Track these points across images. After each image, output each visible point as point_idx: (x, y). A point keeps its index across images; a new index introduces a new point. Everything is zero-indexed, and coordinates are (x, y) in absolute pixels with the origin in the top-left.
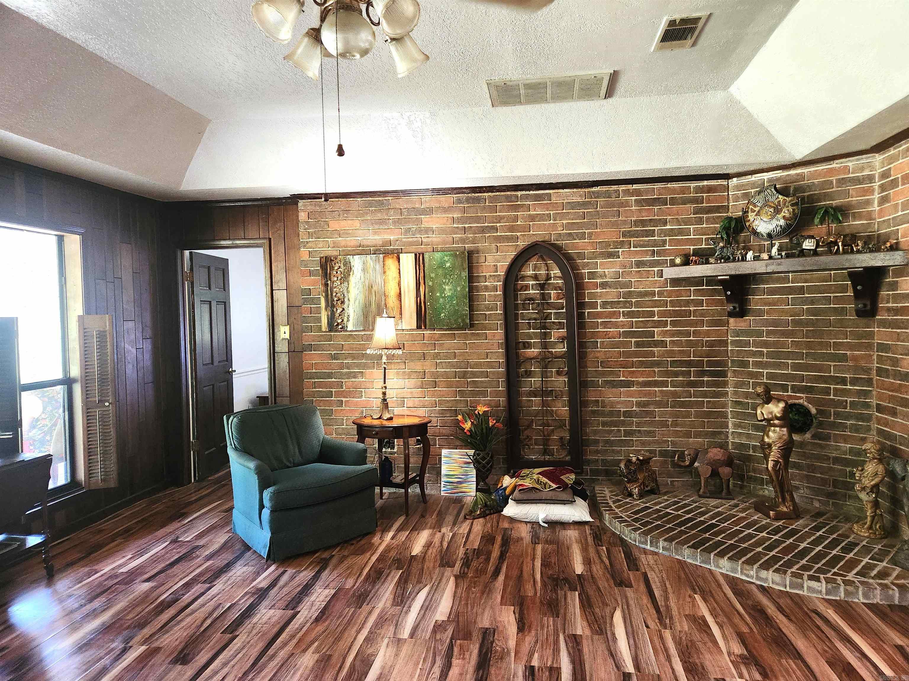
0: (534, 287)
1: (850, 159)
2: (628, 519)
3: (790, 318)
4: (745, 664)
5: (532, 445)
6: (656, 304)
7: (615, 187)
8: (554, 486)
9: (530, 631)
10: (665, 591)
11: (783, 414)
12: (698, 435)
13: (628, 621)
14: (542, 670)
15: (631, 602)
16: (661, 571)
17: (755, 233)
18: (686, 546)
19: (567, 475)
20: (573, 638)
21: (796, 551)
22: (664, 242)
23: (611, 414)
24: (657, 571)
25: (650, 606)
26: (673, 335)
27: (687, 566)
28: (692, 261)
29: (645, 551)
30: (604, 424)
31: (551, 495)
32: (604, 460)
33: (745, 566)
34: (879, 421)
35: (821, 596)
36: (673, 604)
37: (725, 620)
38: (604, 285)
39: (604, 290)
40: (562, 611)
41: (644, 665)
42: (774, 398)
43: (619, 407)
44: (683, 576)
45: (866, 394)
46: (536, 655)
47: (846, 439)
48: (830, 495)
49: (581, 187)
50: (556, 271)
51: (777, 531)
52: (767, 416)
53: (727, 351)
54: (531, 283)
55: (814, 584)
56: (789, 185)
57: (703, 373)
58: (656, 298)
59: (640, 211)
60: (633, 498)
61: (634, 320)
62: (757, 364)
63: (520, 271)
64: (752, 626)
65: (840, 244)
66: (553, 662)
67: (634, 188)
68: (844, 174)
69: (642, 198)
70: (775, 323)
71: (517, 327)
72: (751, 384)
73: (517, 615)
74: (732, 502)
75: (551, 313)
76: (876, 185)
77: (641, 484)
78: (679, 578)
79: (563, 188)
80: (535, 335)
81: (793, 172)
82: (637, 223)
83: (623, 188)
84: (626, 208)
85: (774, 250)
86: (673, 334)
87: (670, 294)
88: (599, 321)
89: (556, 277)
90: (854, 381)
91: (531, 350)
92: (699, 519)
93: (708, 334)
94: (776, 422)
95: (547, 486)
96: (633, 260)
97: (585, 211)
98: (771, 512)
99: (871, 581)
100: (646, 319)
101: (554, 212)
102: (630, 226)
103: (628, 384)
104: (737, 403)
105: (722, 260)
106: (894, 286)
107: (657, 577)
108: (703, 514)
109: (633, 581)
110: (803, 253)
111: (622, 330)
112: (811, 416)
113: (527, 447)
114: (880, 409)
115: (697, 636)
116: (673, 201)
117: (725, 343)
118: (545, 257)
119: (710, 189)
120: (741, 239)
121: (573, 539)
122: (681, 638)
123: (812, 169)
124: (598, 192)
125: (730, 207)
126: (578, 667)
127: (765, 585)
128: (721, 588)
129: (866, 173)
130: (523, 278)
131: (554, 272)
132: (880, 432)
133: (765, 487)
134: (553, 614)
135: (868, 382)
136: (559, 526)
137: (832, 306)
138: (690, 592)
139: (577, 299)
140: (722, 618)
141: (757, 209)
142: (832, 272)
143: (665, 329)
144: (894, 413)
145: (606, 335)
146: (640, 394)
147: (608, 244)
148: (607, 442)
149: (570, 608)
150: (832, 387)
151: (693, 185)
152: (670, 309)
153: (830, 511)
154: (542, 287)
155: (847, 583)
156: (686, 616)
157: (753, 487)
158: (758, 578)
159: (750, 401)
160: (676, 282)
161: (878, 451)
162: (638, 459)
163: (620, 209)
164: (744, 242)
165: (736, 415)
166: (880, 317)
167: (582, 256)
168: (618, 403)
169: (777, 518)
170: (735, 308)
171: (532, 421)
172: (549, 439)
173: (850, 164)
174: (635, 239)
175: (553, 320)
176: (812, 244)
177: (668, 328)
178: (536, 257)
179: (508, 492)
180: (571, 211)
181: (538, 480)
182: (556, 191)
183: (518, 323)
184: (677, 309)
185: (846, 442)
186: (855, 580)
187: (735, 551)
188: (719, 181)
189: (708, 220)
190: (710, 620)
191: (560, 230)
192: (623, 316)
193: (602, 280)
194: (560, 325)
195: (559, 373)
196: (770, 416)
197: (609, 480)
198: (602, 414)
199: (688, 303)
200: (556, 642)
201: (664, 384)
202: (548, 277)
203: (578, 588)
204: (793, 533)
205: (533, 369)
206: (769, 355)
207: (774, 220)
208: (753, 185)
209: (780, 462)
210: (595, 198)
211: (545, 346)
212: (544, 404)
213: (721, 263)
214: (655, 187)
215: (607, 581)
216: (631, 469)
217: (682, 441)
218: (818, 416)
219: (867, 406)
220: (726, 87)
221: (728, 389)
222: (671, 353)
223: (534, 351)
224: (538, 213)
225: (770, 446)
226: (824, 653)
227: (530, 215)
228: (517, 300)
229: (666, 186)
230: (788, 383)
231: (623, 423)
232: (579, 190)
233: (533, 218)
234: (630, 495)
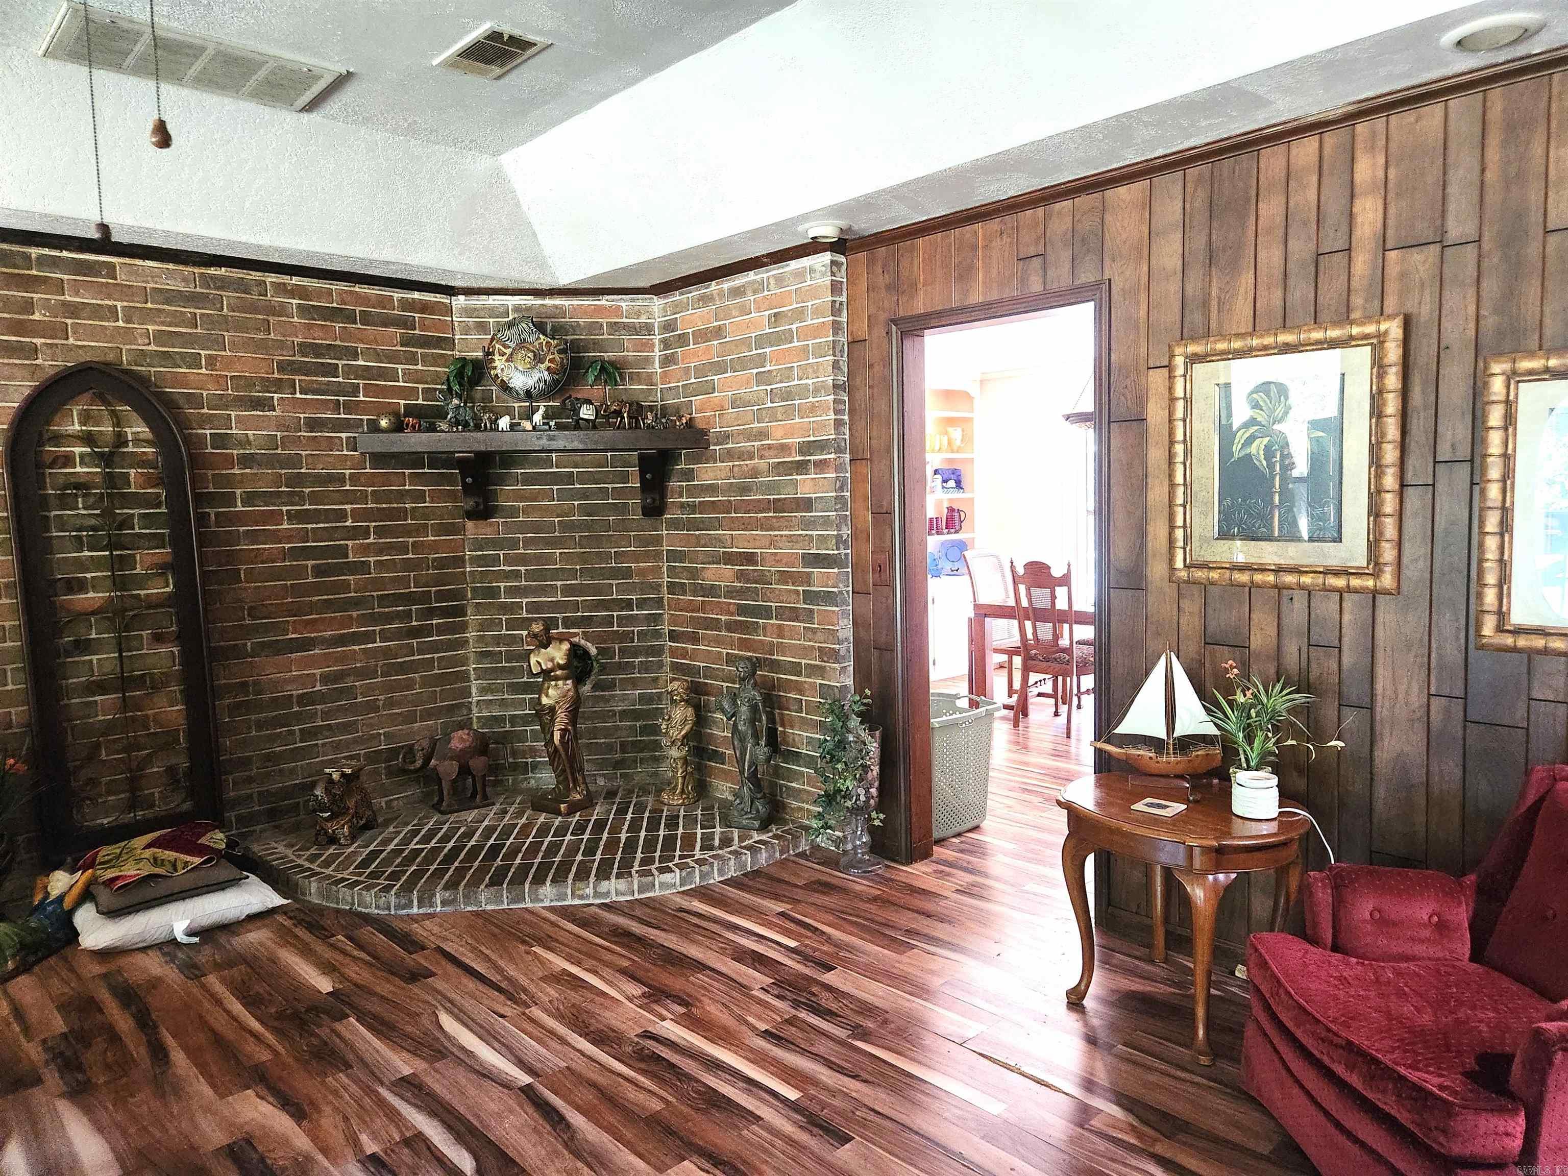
0: (87, 459)
1: (623, 296)
2: (359, 878)
3: (556, 520)
4: (656, 1002)
5: (101, 796)
6: (349, 498)
7: (256, 275)
8: (197, 860)
9: (319, 1111)
10: (488, 959)
11: (568, 659)
12: (428, 715)
13: (471, 1023)
14: (392, 1151)
15: (453, 995)
16: (460, 936)
17: (505, 387)
18: (482, 887)
19: (209, 835)
20: (405, 1084)
21: (621, 845)
22: (355, 390)
23: (276, 703)
24: (453, 938)
25: (481, 987)
26: (380, 552)
27: (490, 915)
28: (407, 425)
29: (413, 919)
30: (260, 725)
31: (191, 881)
32: (263, 791)
33: (579, 884)
34: (673, 652)
35: (675, 891)
36: (512, 972)
37: (594, 962)
38: (246, 461)
39: (248, 471)
40: (351, 1057)
41: (539, 1065)
42: (554, 639)
43: (289, 688)
44: (496, 930)
45: (656, 619)
46: (364, 1138)
47: (634, 684)
48: (617, 765)
49: (185, 263)
50: (138, 429)
51: (580, 828)
52: (546, 665)
53: (464, 573)
54: (78, 450)
55: (667, 877)
56: (546, 320)
57: (430, 613)
58: (348, 488)
59: (309, 327)
60: (340, 844)
61: (309, 526)
62: (511, 591)
63: (49, 423)
64: (629, 955)
65: (625, 415)
66: (401, 1132)
67: (293, 282)
68: (617, 317)
69: (311, 303)
70: (536, 527)
71: (48, 546)
72: (504, 623)
73: (271, 1099)
74: (495, 808)
75: (133, 515)
76: (656, 339)
77: (353, 817)
78: (494, 935)
79: (144, 257)
80: (96, 563)
81: (549, 302)
82: (305, 348)
83: (274, 280)
84: (283, 319)
85: (538, 418)
86: (381, 550)
87: (371, 480)
88: (241, 529)
89: (137, 441)
90: (641, 604)
91: (89, 595)
92: (469, 845)
93: (434, 547)
94: (559, 672)
95: (179, 865)
96: (302, 416)
97: (198, 311)
98: (562, 806)
99: (720, 852)
100: (330, 525)
101: (125, 304)
102: (291, 353)
103: (304, 645)
104: (484, 655)
105: (460, 427)
106: (689, 475)
107: (461, 946)
108: (469, 835)
109: (430, 967)
110: (578, 425)
111: (287, 546)
112: (590, 658)
113: (88, 802)
114: (673, 636)
115: (575, 997)
116: (366, 319)
117: (459, 561)
118: (109, 397)
119: (425, 307)
120: (478, 396)
121: (269, 943)
122: (558, 1009)
123: (576, 302)
124: (222, 278)
125: (456, 341)
126: (447, 1117)
127: (607, 901)
128: (559, 927)
129: (643, 319)
130: (57, 439)
131: (134, 430)
132: (676, 667)
133: (530, 775)
134: (337, 1066)
135: (658, 602)
136: (219, 933)
137: (611, 501)
138: (522, 948)
139: (193, 490)
140: (591, 963)
141: (508, 351)
142: (609, 454)
143: (365, 541)
144: (694, 639)
145: (256, 557)
146: (327, 659)
147: (249, 383)
148: (268, 758)
149: (359, 1044)
150: (615, 614)
151: (398, 295)
152: (372, 506)
153: (619, 787)
154: (107, 459)
155: (701, 862)
156: (541, 979)
157: (513, 780)
158: (597, 895)
159: (503, 649)
160: (379, 459)
161: (686, 690)
162: (343, 775)
163: (271, 319)
164: (483, 400)
165: (481, 674)
166: (669, 516)
167: (195, 400)
168: (286, 681)
169: (571, 812)
170: (477, 504)
171: (97, 746)
172: (142, 776)
173: (623, 304)
174: (303, 378)
175: (137, 530)
176: (590, 412)
177: (371, 540)
178: (87, 396)
179: (67, 904)
180: (165, 307)
181: (155, 859)
182: (127, 260)
183: (51, 537)
184: (384, 506)
185: (635, 687)
186: (706, 856)
187: (553, 871)
188: (437, 295)
189: (425, 359)
190: (574, 970)
191: (141, 345)
192: (288, 519)
193: (242, 451)
194: (158, 540)
195: (158, 638)
196: (550, 665)
197: (275, 827)
198: (259, 706)
199: (402, 496)
200: (382, 1103)
201: (368, 637)
202: (120, 440)
203: (348, 1011)
204: (600, 826)
205: (94, 636)
206: (529, 575)
207: (535, 371)
208: (492, 312)
209: (569, 730)
210: (218, 288)
211: (120, 583)
212: (125, 705)
213: (457, 431)
214: (334, 287)
215: (389, 981)
216: (335, 795)
217: (402, 730)
218: (600, 657)
219: (657, 634)
220: (497, 153)
221: (468, 635)
222: (378, 583)
223: (94, 597)
224: (86, 301)
225: (552, 710)
226: (723, 951)
227: (64, 304)
228: (45, 488)
229: (352, 289)
230: (558, 615)
231: (299, 718)
232: (181, 267)
233: (73, 310)
234: (333, 840)
